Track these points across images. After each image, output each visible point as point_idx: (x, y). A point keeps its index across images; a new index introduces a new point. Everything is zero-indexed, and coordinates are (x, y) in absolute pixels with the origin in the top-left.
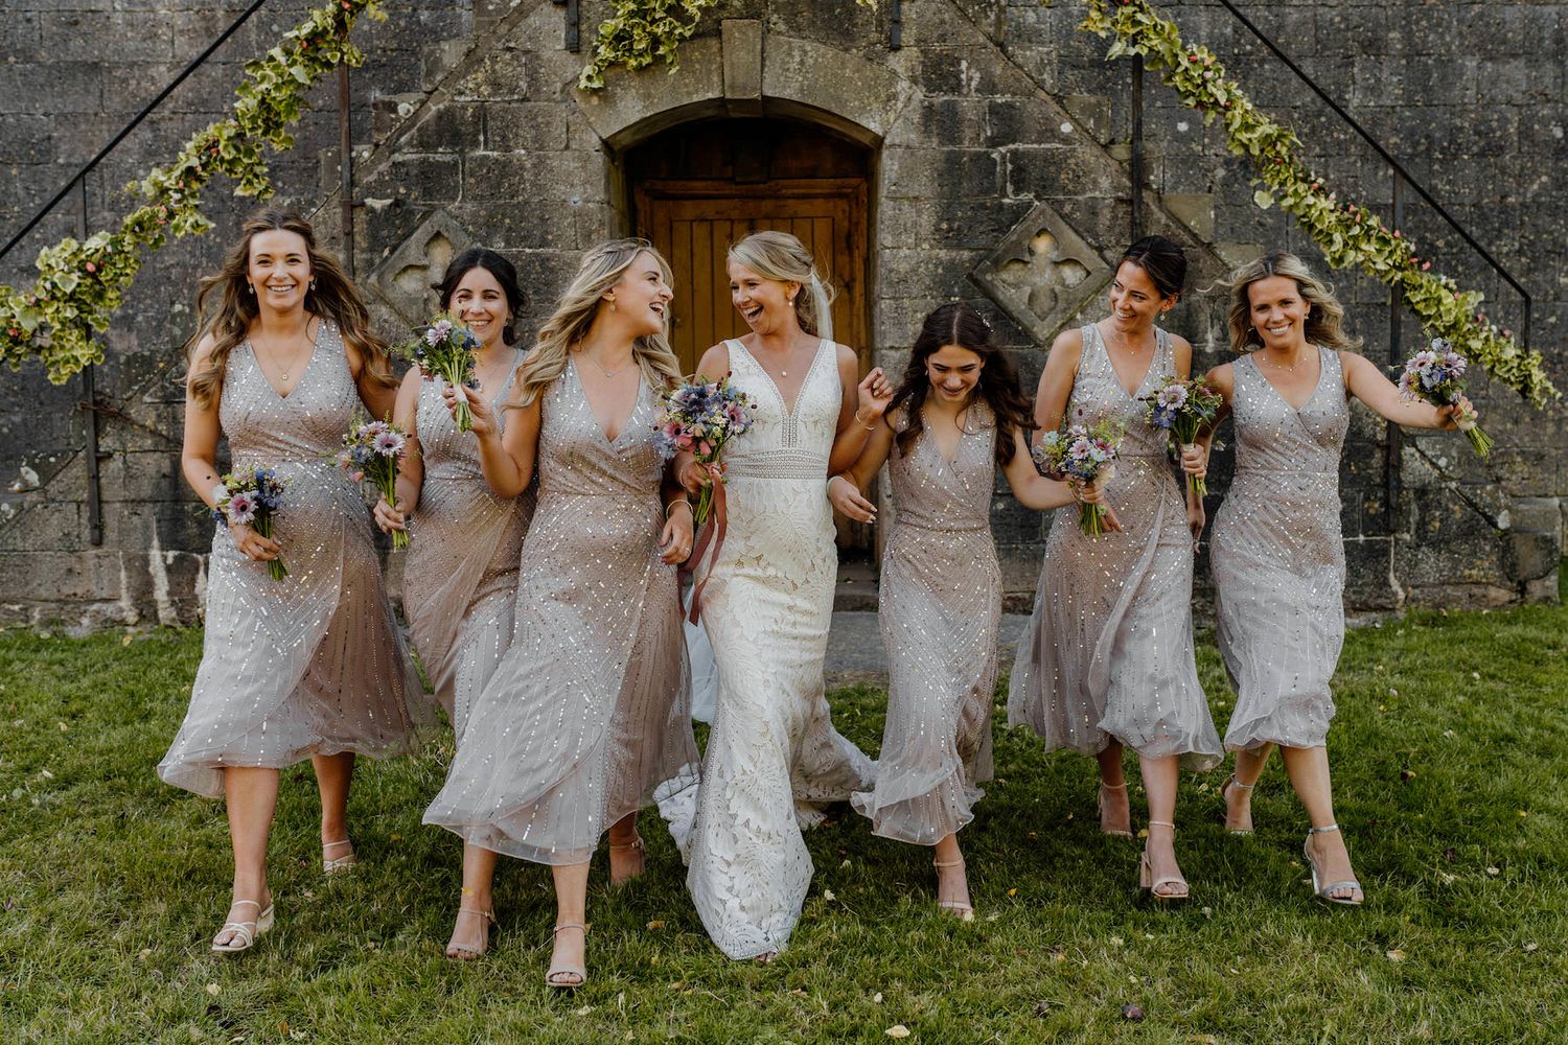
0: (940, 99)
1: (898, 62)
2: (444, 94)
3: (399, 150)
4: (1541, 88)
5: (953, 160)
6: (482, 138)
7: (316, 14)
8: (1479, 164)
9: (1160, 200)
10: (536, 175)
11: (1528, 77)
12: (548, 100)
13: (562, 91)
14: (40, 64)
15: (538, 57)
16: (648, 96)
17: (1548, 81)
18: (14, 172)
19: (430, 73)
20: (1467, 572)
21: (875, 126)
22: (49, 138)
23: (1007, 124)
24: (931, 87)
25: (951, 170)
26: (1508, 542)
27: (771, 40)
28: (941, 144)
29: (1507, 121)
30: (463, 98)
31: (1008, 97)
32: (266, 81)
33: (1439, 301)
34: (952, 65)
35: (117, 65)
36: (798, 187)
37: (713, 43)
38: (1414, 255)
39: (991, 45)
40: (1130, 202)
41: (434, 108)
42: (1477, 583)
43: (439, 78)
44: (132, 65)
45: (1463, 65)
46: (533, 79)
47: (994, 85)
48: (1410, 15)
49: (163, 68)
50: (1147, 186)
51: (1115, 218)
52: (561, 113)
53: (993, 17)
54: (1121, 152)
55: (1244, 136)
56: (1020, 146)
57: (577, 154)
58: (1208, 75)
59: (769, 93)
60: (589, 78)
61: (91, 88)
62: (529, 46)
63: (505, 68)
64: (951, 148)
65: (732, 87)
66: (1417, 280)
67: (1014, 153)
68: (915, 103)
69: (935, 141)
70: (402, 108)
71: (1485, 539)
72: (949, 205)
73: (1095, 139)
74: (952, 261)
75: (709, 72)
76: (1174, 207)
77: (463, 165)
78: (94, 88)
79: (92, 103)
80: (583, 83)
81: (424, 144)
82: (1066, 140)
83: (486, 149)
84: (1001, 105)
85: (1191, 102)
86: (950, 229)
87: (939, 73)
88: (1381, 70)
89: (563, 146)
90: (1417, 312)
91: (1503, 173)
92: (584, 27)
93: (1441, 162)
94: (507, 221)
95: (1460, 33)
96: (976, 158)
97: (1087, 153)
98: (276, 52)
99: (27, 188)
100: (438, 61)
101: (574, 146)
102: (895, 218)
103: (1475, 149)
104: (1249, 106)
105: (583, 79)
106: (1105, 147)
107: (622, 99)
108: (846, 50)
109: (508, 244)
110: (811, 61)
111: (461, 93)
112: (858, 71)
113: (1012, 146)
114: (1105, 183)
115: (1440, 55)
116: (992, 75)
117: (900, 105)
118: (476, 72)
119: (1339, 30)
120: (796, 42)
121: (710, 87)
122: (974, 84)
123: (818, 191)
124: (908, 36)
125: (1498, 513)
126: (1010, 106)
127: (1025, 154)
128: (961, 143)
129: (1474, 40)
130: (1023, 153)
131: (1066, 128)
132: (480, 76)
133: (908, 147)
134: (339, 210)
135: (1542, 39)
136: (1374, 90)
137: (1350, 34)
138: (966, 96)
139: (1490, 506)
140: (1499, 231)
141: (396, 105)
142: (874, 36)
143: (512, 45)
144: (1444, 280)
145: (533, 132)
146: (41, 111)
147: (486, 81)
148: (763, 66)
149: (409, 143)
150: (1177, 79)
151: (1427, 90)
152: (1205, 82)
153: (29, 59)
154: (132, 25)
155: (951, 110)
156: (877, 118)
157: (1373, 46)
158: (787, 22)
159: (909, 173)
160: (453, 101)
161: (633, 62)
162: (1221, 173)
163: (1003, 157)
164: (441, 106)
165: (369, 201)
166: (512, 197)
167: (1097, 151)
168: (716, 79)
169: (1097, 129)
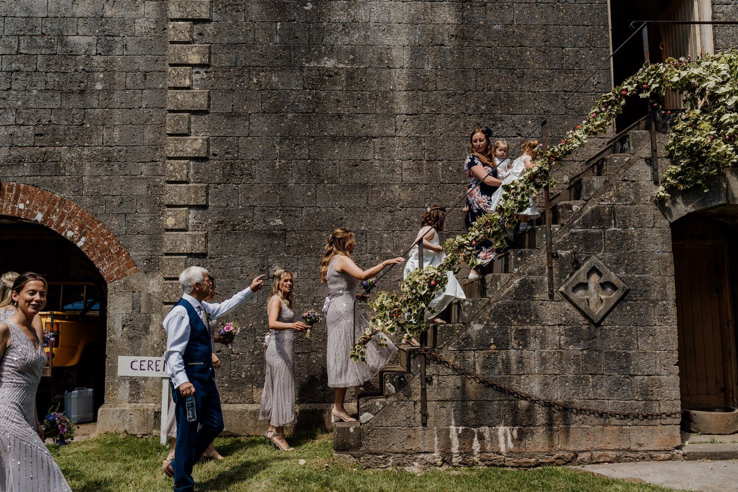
2: (594, 201)
3: (573, 227)
6: (613, 222)
10: (639, 239)
12: (644, 204)
13: (651, 200)
15: (638, 184)
16: (691, 203)
18: (324, 235)
19: (588, 191)
22: (342, 219)
30: (603, 203)
35: (375, 185)
37: (720, 178)
41: (590, 208)
43: (592, 193)
44: (382, 185)
46: (637, 194)
49: (397, 187)
52: (651, 210)
57: (659, 229)
61: (363, 195)
62: (634, 179)
63: (623, 189)
65: (733, 198)
70: (575, 208)
75: (719, 191)
77: (604, 235)
78: (365, 195)
79: (363, 202)
80: (661, 196)
81: (585, 224)
83: (615, 227)
89: (652, 226)
92: (659, 170)
94: (626, 261)
100: (592, 185)
101: (657, 226)
107: (679, 204)
109: (626, 272)
111: (603, 201)
118: (610, 191)
121: (720, 199)
132: (611, 193)
134: (545, 256)
141: (572, 206)
143: (626, 178)
145: (638, 219)
146: (339, 206)
147: (614, 195)
149: (578, 224)
153: (334, 182)
154: (383, 167)
160: (599, 204)
164: (593, 207)
165: (559, 252)
166: (628, 250)
168: (723, 195)
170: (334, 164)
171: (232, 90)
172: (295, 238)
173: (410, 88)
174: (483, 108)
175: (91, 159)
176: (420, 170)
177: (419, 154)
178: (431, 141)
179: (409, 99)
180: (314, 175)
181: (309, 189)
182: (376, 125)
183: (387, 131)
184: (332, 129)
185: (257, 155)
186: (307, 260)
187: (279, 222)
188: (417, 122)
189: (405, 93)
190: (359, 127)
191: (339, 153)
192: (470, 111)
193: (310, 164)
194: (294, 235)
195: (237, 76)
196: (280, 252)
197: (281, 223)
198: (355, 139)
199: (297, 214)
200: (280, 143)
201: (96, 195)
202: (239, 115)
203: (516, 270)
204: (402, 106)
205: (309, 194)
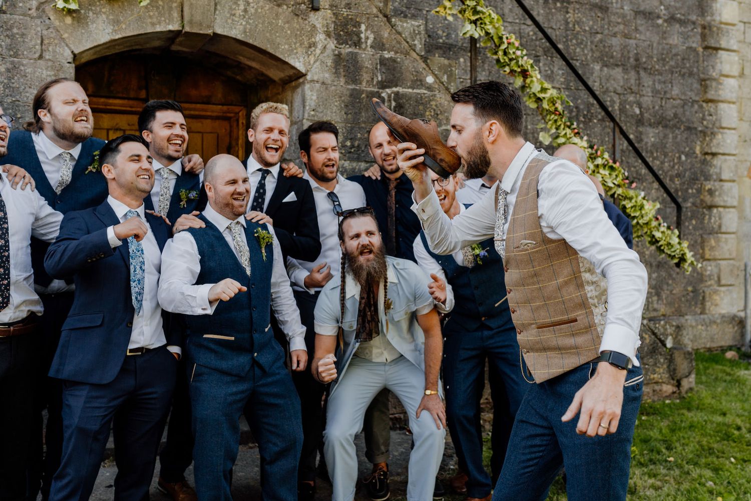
0: (346, 50)
1: (317, 19)
4: (629, 85)
5: (355, 95)
8: (601, 125)
11: (623, 77)
12: (24, 15)
13: (38, 9)
16: (116, 22)
17: (633, 81)
20: (652, 376)
21: (300, 66)
23: (391, 72)
24: (340, 41)
25: (354, 103)
26: (671, 355)
28: (347, 83)
31: (392, 54)
34: (355, 27)
36: (195, 109)
38: (627, 178)
39: (381, 16)
42: (657, 383)
45: (593, 68)
47: (383, 45)
48: (567, 35)
52: (36, 28)
56: (400, 90)
57: (50, 64)
58: (519, 53)
59: (219, 31)
64: (353, 87)
65: (190, 22)
66: (628, 194)
67: (397, 94)
68: (328, 52)
69: (342, 80)
71: (661, 355)
72: (352, 128)
73: (447, 89)
75: (171, 9)
82: (429, 88)
84: (388, 59)
85: (507, 70)
86: (353, 146)
87: (345, 31)
88: (554, 66)
89: (37, 55)
95: (592, 50)
96: (371, 95)
97: (442, 99)
101: (47, 56)
103: (600, 117)
107: (93, 22)
108: (279, 6)
110: (253, 10)
112: (288, 22)
113: (395, 89)
115: (582, 61)
116: (381, 37)
117: (318, 51)
119: (532, 40)
121: (171, 20)
122: (369, 42)
123: (209, 114)
124: (324, 2)
125: (666, 339)
126: (394, 60)
127: (404, 95)
128: (361, 83)
130: (403, 95)
133: (323, 83)
135: (629, 58)
137: (538, 43)
138: (364, 50)
139: (663, 334)
144: (642, 194)
145: (8, 41)
148: (215, 9)
150: (500, 53)
152: (517, 57)
155: (354, 58)
156: (301, 60)
159: (323, 103)
163: (389, 96)
168: (176, 15)
169: (449, 82)
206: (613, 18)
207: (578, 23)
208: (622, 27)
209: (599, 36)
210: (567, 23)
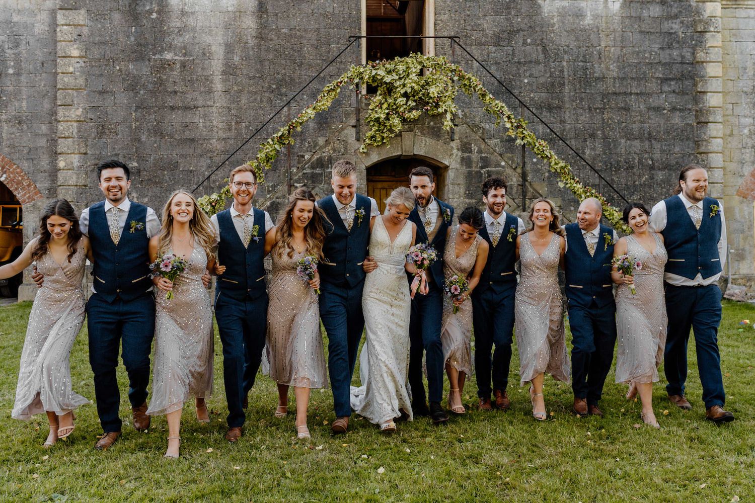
0: (466, 155)
1: (453, 144)
2: (319, 153)
3: (305, 169)
4: (644, 149)
5: (470, 173)
7: (282, 130)
8: (626, 172)
9: (531, 185)
11: (641, 145)
12: (350, 155)
13: (354, 152)
14: (175, 139)
15: (347, 142)
16: (379, 154)
17: (647, 147)
18: (166, 173)
19: (315, 147)
21: (447, 163)
22: (177, 162)
23: (485, 162)
24: (463, 151)
25: (469, 176)
27: (416, 138)
28: (466, 168)
29: (635, 159)
31: (486, 155)
32: (268, 149)
33: (613, 215)
34: (470, 145)
35: (200, 139)
37: (399, 139)
38: (606, 201)
39: (481, 139)
40: (522, 185)
41: (316, 157)
43: (317, 148)
44: (204, 139)
45: (621, 142)
46: (346, 149)
47: (482, 151)
48: (604, 126)
50: (527, 181)
51: (518, 190)
52: (354, 159)
53: (481, 131)
54: (519, 170)
55: (555, 167)
56: (489, 169)
58: (544, 148)
59: (415, 153)
60: (363, 149)
61: (191, 146)
62: (344, 139)
63: (337, 145)
64: (469, 169)
65: (405, 151)
66: (606, 208)
67: (488, 171)
68: (458, 156)
69: (464, 167)
70: (306, 157)
72: (469, 186)
73: (511, 167)
74: (470, 203)
75: (398, 147)
76: (535, 187)
77: (324, 174)
78: (193, 146)
79: (191, 151)
80: (361, 150)
81: (313, 167)
82: (503, 167)
84: (484, 157)
85: (539, 156)
86: (469, 193)
87: (465, 148)
88: (595, 143)
90: (607, 218)
91: (634, 175)
92: (361, 134)
93: (615, 171)
95: (619, 132)
96: (477, 172)
97: (509, 171)
98: (270, 140)
99: (170, 178)
100: (317, 143)
102: (453, 190)
103: (625, 167)
104: (556, 158)
105: (361, 149)
106: (514, 169)
107: (372, 155)
108: (438, 141)
110: (428, 144)
111: (324, 153)
112: (442, 147)
113: (487, 169)
114: (514, 180)
115: (613, 139)
116: (481, 148)
117: (454, 157)
118: (328, 146)
119: (582, 131)
120: (424, 138)
121: (398, 151)
122: (476, 151)
124: (456, 137)
126: (487, 157)
127: (491, 171)
128: (472, 168)
129: (624, 134)
131: (503, 163)
132: (330, 148)
133: (457, 169)
134: (287, 187)
135: (644, 134)
136: (594, 149)
137: (585, 132)
138: (474, 154)
140: (633, 193)
141: (304, 156)
142: (446, 137)
143: (339, 138)
144: (614, 208)
146: (175, 154)
147: (332, 149)
148: (414, 145)
149: (308, 167)
150: (535, 150)
151: (610, 149)
152: (543, 151)
153: (172, 137)
154: (205, 127)
155: (469, 158)
156: (447, 160)
157: (593, 136)
158: (421, 132)
159: (457, 177)
160: (322, 155)
161: (376, 144)
162: (547, 174)
163: (485, 172)
165: (296, 184)
167: (512, 170)
168: (400, 149)
169: (512, 164)
170: (172, 125)
171: (101, 75)
172: (146, 175)
173: (224, 73)
174: (274, 86)
175: (8, 121)
176: (230, 130)
177: (230, 118)
178: (237, 110)
179: (224, 81)
180: (158, 132)
181: (155, 142)
182: (201, 98)
183: (208, 103)
184: (170, 101)
185: (120, 119)
186: (154, 189)
187: (135, 164)
188: (228, 97)
189: (220, 77)
190: (189, 100)
191: (175, 119)
192: (265, 89)
193: (155, 126)
194: (145, 173)
195: (105, 65)
196: (136, 184)
197: (137, 165)
198: (187, 108)
199: (147, 159)
200: (135, 111)
201: (12, 146)
202: (108, 92)
203: (268, 196)
204: (218, 86)
205: (155, 145)
206: (633, 114)
207: (610, 119)
208: (639, 118)
209: (624, 124)
210: (603, 120)
